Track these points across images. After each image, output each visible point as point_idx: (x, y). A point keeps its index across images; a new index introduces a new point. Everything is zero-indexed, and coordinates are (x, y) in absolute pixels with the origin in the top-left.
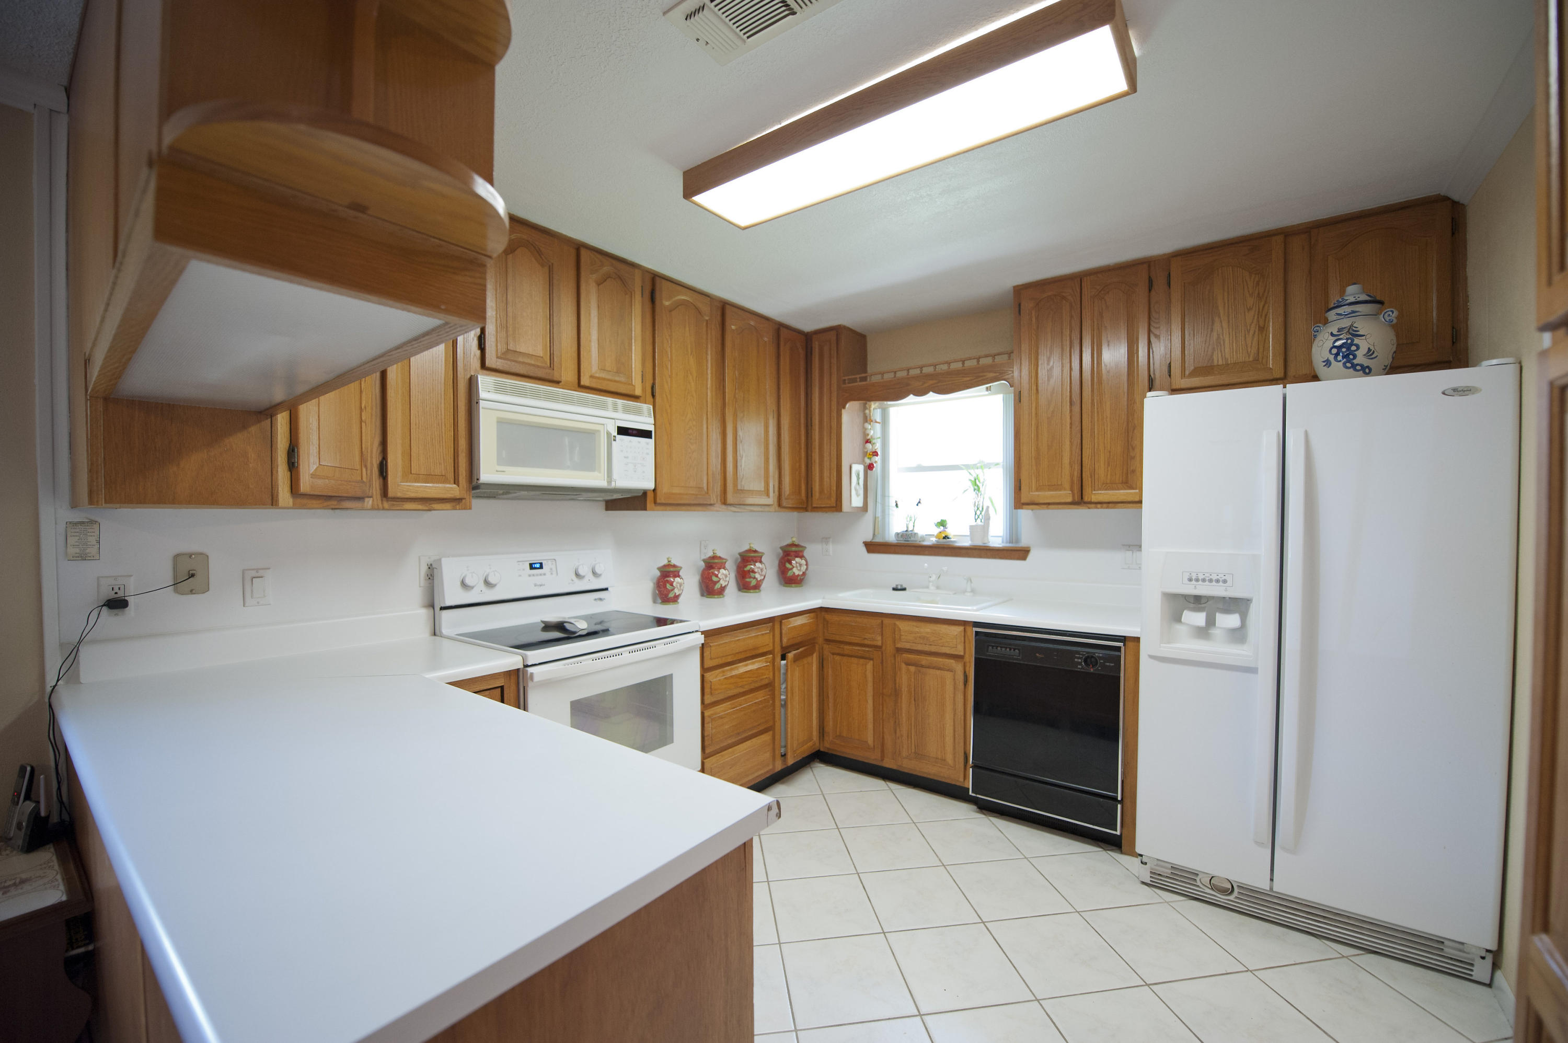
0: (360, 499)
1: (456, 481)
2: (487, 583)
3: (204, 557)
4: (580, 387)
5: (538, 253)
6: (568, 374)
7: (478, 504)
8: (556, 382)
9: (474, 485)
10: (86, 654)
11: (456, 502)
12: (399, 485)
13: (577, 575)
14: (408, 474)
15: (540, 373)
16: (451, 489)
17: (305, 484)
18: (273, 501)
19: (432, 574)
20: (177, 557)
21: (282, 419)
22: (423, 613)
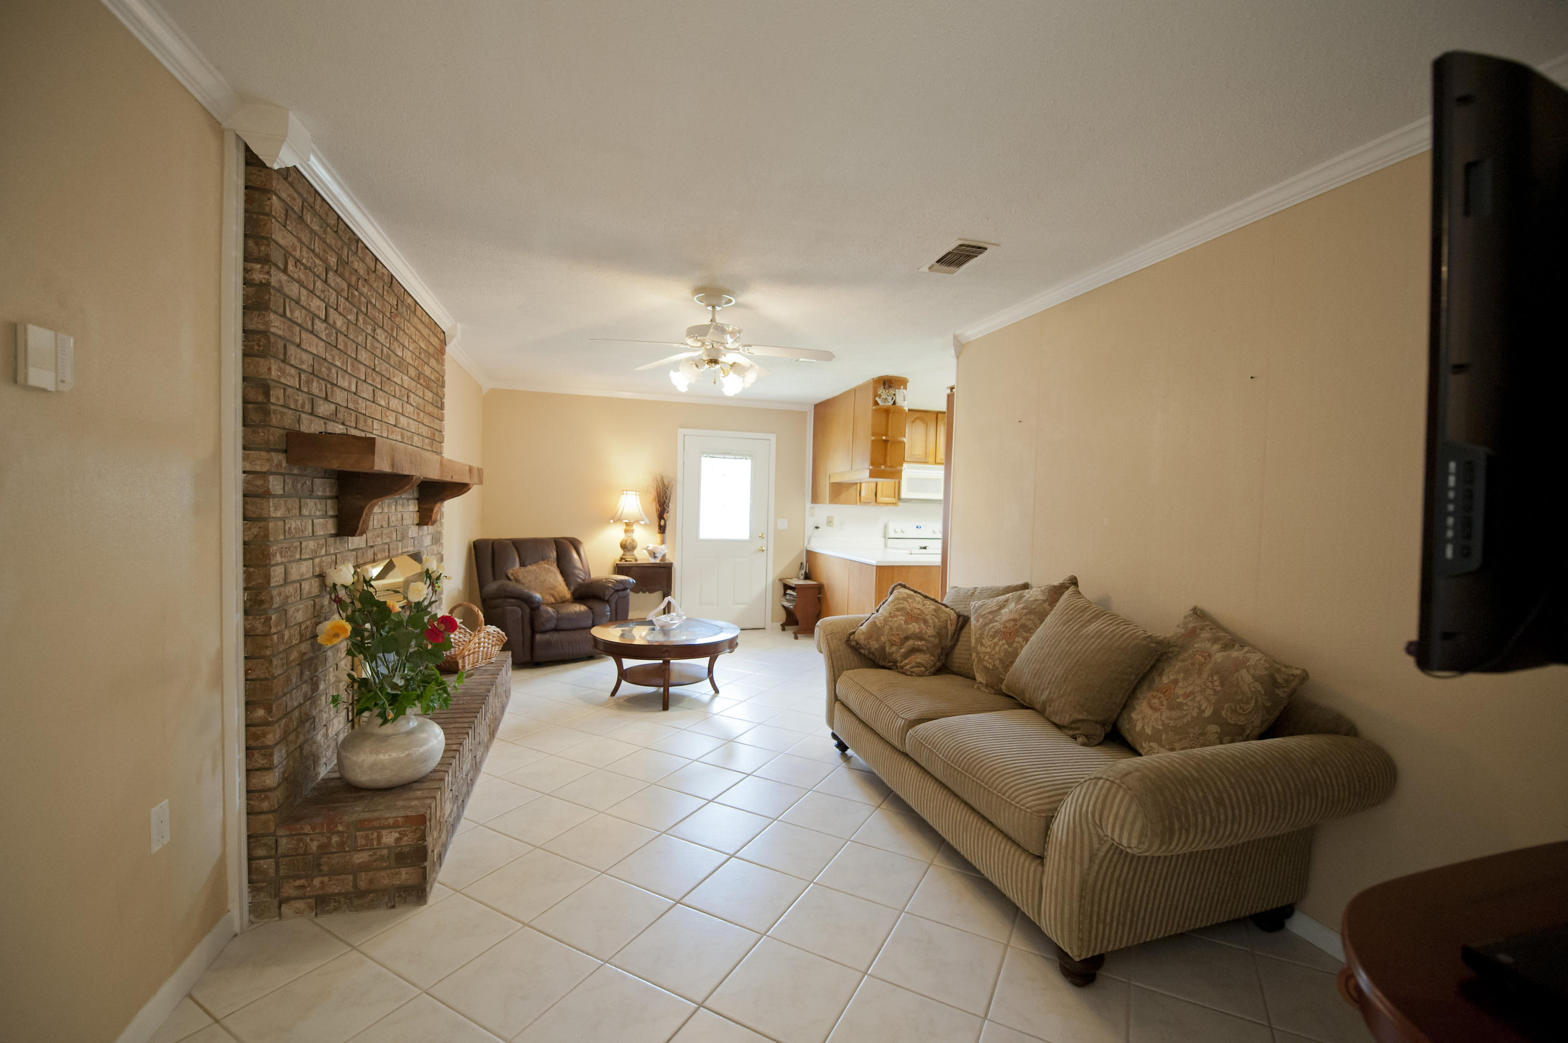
0: (870, 503)
1: (894, 498)
2: (902, 532)
3: (833, 517)
4: (936, 463)
5: (922, 420)
6: (931, 459)
7: (900, 504)
8: (927, 463)
9: (899, 499)
10: (812, 539)
11: (894, 504)
12: (880, 499)
13: (934, 532)
14: (883, 496)
15: (922, 460)
16: (893, 500)
17: (862, 501)
18: (856, 504)
19: (886, 527)
20: (828, 517)
21: (859, 485)
22: (883, 539)
